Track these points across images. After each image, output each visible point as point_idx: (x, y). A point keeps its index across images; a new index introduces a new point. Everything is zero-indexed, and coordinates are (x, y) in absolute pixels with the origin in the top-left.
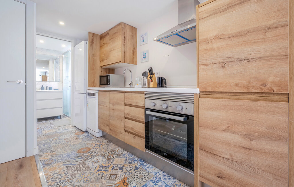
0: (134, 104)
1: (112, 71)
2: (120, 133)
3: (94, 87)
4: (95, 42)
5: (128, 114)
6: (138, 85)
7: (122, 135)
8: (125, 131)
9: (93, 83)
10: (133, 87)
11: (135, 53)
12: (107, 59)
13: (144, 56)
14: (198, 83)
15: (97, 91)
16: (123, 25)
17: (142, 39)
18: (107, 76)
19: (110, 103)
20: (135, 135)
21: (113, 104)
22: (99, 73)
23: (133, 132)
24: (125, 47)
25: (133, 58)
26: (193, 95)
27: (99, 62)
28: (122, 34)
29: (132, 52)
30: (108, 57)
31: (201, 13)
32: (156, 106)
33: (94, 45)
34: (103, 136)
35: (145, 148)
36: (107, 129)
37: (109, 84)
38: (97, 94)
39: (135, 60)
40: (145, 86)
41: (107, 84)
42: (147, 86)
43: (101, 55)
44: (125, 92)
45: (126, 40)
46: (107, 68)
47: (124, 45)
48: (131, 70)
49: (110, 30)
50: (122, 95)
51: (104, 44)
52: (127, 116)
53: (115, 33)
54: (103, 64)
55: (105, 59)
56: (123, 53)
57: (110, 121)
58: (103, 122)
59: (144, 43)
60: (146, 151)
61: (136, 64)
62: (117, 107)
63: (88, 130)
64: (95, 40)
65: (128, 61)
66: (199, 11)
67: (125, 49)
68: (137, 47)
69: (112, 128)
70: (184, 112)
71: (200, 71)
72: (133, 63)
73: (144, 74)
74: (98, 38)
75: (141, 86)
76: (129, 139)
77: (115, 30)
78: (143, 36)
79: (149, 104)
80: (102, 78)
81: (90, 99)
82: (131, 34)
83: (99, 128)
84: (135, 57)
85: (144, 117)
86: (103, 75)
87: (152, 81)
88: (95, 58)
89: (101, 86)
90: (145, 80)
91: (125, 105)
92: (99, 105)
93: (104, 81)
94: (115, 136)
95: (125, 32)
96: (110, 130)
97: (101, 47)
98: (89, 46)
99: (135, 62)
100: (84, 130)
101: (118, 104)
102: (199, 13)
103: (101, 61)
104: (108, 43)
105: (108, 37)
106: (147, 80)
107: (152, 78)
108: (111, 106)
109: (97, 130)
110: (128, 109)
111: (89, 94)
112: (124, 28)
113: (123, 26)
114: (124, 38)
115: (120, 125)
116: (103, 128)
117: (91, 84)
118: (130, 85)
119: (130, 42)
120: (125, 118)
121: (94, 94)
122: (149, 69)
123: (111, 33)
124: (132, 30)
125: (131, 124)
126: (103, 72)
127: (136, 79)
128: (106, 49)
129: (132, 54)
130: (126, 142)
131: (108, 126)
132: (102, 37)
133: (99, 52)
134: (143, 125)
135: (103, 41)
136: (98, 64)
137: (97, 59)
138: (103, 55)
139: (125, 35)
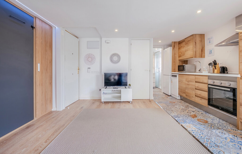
0: (201, 81)
1: (186, 62)
2: (193, 97)
3: (175, 72)
4: (175, 47)
5: (197, 87)
6: (205, 71)
7: (193, 98)
8: (196, 96)
9: (175, 69)
10: (202, 72)
11: (203, 51)
12: (183, 56)
13: (211, 52)
14: (239, 72)
15: (178, 74)
16: (194, 35)
17: (208, 41)
18: (183, 66)
19: (186, 81)
20: (202, 98)
21: (188, 82)
22: (178, 63)
23: (201, 96)
24: (196, 48)
25: (202, 54)
26: (236, 78)
27: (178, 57)
28: (194, 41)
29: (201, 50)
30: (184, 55)
31: (241, 37)
32: (215, 83)
33: (175, 48)
34: (181, 99)
35: (208, 105)
36: (184, 95)
37: (185, 70)
38: (178, 76)
39: (203, 55)
40: (211, 72)
41: (183, 70)
42: (212, 72)
43: (179, 53)
44: (196, 75)
45: (196, 44)
46: (183, 61)
47: (195, 47)
48: (200, 62)
49: (185, 39)
50: (194, 77)
51: (181, 47)
52: (197, 88)
53: (189, 41)
54: (181, 58)
55: (182, 56)
56: (194, 52)
57: (186, 90)
58: (181, 91)
59: (210, 44)
60: (209, 107)
61: (204, 57)
62: (190, 83)
63: (172, 95)
64: (175, 45)
65: (198, 57)
66: (240, 35)
67: (195, 50)
68: (205, 46)
69: (187, 95)
70: (231, 86)
71: (240, 66)
72: (201, 57)
73: (210, 64)
74: (178, 43)
75: (207, 72)
76: (198, 100)
77: (189, 39)
78: (209, 39)
79: (211, 82)
80: (180, 67)
81: (173, 78)
82: (200, 39)
83: (179, 94)
84: (203, 53)
85: (207, 89)
86: (180, 65)
87: (216, 69)
88: (175, 55)
89: (179, 71)
90: (211, 68)
91: (196, 82)
92: (179, 82)
93: (181, 68)
94: (189, 99)
95: (196, 40)
96: (186, 95)
97: (179, 48)
98: (172, 50)
99: (203, 56)
100: (169, 95)
101: (191, 81)
102: (240, 36)
103: (179, 57)
104: (184, 46)
105: (184, 43)
106: (212, 68)
107: (216, 67)
108: (187, 83)
109: (178, 95)
110: (197, 85)
111: (173, 76)
112: (195, 37)
113: (194, 37)
114: (195, 43)
115: (193, 93)
116: (181, 94)
117: (174, 70)
118: (199, 71)
119: (199, 44)
120: (196, 89)
121: (176, 76)
122: (213, 62)
123: (186, 40)
124: (201, 36)
125: (199, 92)
126: (180, 63)
127: (204, 67)
128: (183, 50)
129: (201, 52)
130: (196, 102)
131: (185, 93)
132: (180, 43)
133: (178, 52)
134: (207, 93)
135: (181, 45)
136: (177, 59)
137: (177, 56)
138: (181, 54)
139: (196, 41)
